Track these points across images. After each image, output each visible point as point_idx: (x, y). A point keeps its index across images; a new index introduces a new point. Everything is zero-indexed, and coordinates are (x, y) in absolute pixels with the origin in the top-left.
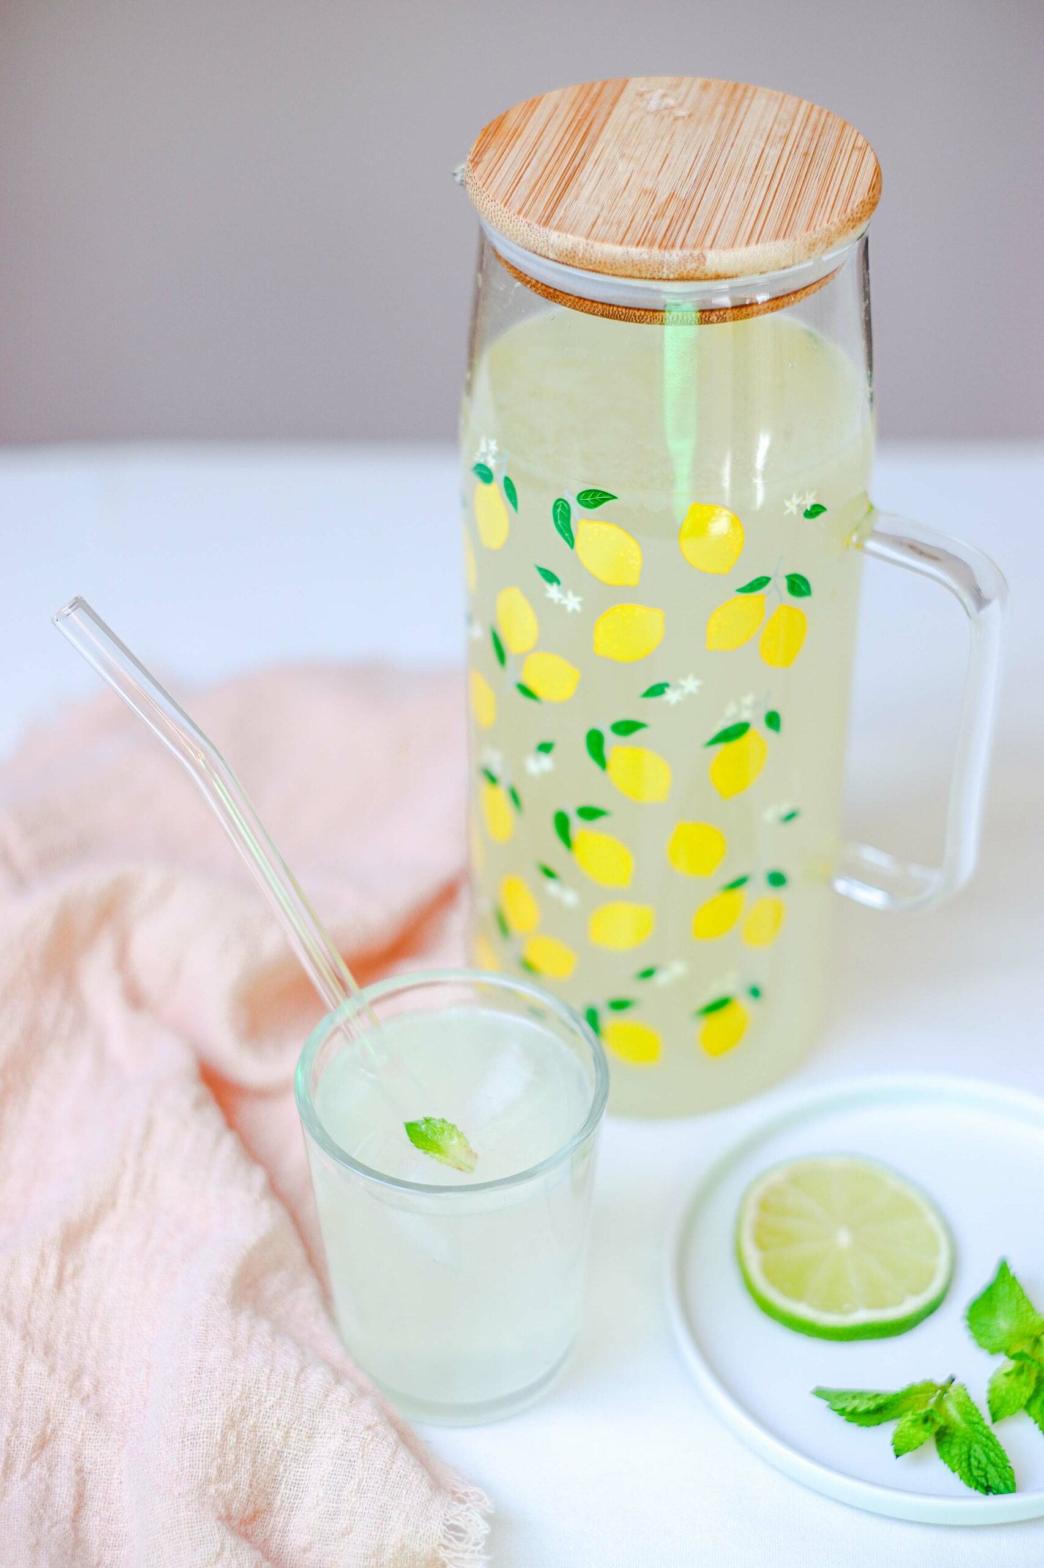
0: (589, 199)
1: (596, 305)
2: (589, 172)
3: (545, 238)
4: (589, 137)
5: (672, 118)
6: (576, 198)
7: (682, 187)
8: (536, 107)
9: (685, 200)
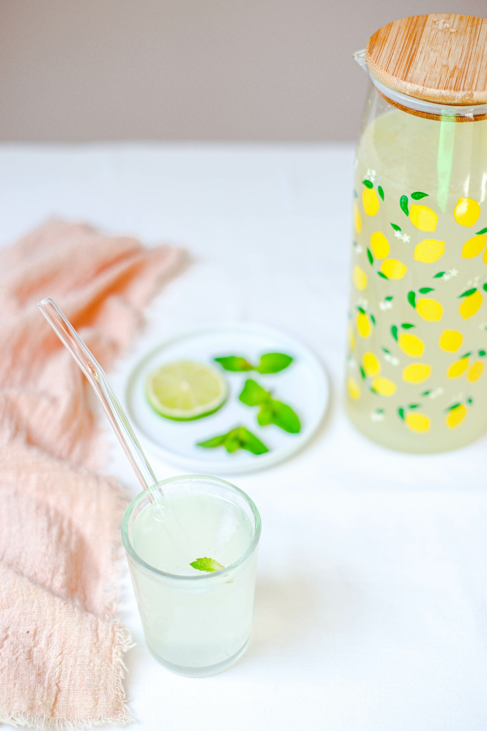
0: (421, 68)
1: (424, 114)
2: (419, 57)
3: (405, 86)
4: (416, 42)
5: (449, 33)
6: (415, 68)
7: (459, 63)
8: (391, 27)
9: (461, 69)
